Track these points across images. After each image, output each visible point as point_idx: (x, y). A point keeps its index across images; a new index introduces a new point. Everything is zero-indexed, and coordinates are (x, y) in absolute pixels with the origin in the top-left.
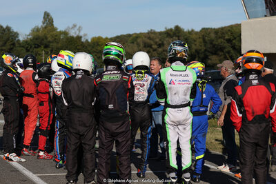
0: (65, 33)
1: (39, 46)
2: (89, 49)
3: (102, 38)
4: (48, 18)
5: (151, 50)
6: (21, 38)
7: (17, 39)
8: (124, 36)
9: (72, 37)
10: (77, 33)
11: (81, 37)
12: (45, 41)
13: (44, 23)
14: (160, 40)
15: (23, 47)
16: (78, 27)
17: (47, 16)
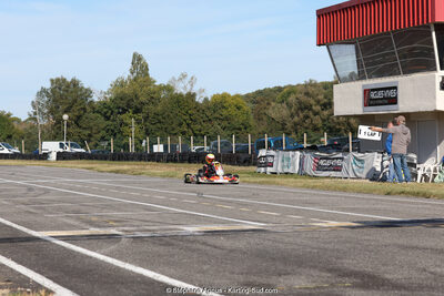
0: (169, 88)
1: (124, 111)
2: (209, 114)
3: (229, 96)
4: (139, 63)
5: (311, 114)
6: (95, 98)
7: (89, 99)
8: (270, 90)
9: (181, 95)
10: (189, 87)
11: (194, 95)
12: (135, 103)
13: (132, 73)
14: (325, 97)
15: (98, 112)
16: (189, 78)
17: (137, 59)
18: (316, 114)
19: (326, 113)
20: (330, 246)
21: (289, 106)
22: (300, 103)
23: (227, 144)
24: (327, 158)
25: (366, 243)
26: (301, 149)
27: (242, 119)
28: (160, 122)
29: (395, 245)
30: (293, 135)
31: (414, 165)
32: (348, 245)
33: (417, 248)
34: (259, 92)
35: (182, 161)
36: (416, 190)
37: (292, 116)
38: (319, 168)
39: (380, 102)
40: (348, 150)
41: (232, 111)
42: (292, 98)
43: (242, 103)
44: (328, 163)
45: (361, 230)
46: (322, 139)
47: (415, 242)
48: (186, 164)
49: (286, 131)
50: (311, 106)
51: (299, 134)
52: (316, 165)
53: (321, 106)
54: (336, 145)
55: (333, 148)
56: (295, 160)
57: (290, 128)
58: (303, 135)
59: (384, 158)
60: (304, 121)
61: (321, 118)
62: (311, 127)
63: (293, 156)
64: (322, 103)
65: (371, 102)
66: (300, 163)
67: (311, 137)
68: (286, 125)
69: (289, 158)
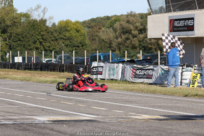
0: (26, 16)
2: (56, 35)
3: (71, 22)
5: (130, 36)
8: (101, 18)
9: (35, 21)
10: (42, 15)
11: (45, 21)
14: (142, 25)
16: (42, 8)
18: (134, 36)
19: (142, 36)
20: (143, 133)
21: (115, 30)
22: (123, 28)
23: (69, 58)
24: (142, 69)
25: (171, 131)
26: (123, 62)
27: (80, 39)
28: (20, 40)
29: (190, 133)
30: (117, 52)
32: (156, 132)
34: (93, 20)
35: (36, 69)
37: (117, 38)
38: (136, 76)
39: (182, 29)
40: (157, 64)
41: (73, 33)
42: (117, 25)
43: (80, 27)
44: (142, 73)
45: (166, 121)
46: (138, 55)
48: (39, 72)
49: (112, 49)
50: (131, 30)
51: (121, 51)
52: (133, 74)
53: (138, 31)
54: (148, 59)
55: (147, 62)
56: (119, 70)
57: (115, 46)
58: (125, 52)
59: (184, 70)
60: (126, 42)
61: (138, 39)
62: (131, 46)
63: (117, 67)
64: (139, 29)
65: (175, 29)
66: (122, 73)
67: (130, 53)
68: (112, 44)
69: (114, 68)
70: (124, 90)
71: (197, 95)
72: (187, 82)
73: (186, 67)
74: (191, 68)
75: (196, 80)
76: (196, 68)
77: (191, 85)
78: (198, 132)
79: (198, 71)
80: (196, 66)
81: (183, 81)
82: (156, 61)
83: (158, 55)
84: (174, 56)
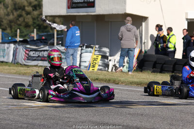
18: (28, 13)
19: (36, 13)
20: (37, 122)
21: (6, 6)
22: (15, 4)
24: (35, 50)
25: (68, 120)
26: (15, 42)
29: (90, 121)
30: (8, 31)
31: (107, 58)
32: (52, 121)
33: (108, 124)
36: (108, 77)
37: (8, 15)
38: (29, 58)
39: (81, 5)
40: (53, 44)
44: (36, 54)
45: (63, 109)
47: (106, 119)
49: (3, 27)
50: (24, 6)
51: (13, 30)
52: (26, 55)
53: (32, 7)
54: (43, 39)
55: (41, 42)
56: (10, 51)
57: (6, 25)
58: (16, 31)
59: (83, 51)
60: (18, 19)
61: (32, 17)
62: (23, 24)
63: (8, 48)
64: (33, 4)
65: (74, 5)
66: (13, 54)
67: (23, 32)
68: (2, 22)
69: (5, 49)
70: (15, 73)
71: (97, 79)
72: (87, 64)
73: (86, 48)
74: (91, 49)
75: (97, 62)
76: (96, 49)
77: (91, 69)
78: (98, 121)
79: (99, 52)
80: (97, 46)
81: (82, 64)
82: (52, 41)
83: (54, 34)
84: (73, 36)
